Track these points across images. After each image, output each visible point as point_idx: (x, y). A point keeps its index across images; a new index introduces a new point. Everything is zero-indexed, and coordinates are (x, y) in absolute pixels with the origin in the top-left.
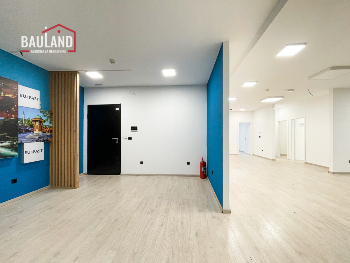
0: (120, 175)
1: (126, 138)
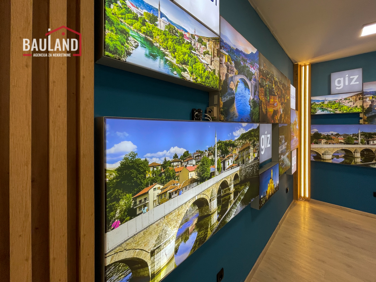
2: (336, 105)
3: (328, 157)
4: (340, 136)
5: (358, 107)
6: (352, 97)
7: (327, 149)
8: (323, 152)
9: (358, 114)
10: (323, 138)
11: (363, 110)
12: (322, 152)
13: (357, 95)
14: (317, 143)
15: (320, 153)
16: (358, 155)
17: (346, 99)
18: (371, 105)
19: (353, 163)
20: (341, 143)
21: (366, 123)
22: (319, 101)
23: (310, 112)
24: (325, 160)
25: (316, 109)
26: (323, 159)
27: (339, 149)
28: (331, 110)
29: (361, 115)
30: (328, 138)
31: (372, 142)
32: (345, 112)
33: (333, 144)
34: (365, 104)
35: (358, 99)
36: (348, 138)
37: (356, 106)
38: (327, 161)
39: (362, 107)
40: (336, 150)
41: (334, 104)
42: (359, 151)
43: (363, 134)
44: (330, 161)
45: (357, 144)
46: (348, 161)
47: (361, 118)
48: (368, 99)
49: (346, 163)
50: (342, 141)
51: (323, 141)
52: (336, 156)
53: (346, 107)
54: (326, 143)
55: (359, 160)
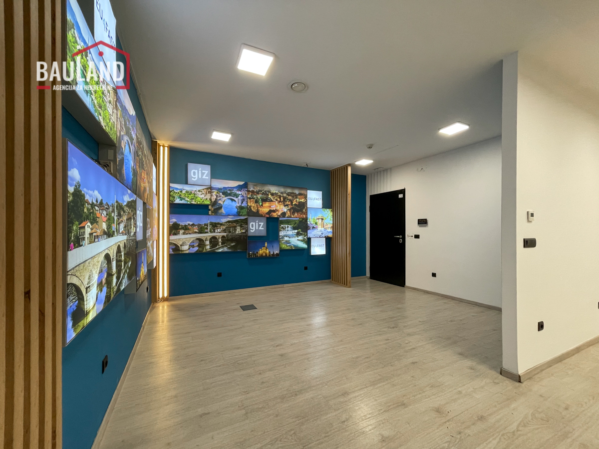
0: (404, 287)
1: (412, 236)
2: (192, 196)
3: (185, 248)
4: (196, 226)
5: (208, 200)
6: (203, 189)
7: (184, 240)
8: (181, 243)
9: (207, 206)
10: (181, 229)
11: (211, 203)
12: (179, 243)
13: (207, 189)
14: (175, 234)
15: (178, 245)
16: (208, 243)
17: (199, 191)
18: (216, 199)
19: (204, 251)
20: (196, 232)
21: (213, 214)
22: (177, 189)
23: (169, 200)
24: (183, 251)
25: (174, 197)
26: (181, 251)
27: (194, 239)
28: (188, 200)
29: (210, 207)
30: (185, 228)
31: (216, 231)
32: (199, 203)
33: (190, 234)
34: (212, 198)
35: (208, 192)
36: (201, 228)
37: (207, 199)
38: (184, 252)
39: (211, 199)
40: (192, 240)
41: (190, 194)
42: (209, 238)
43: (211, 224)
44: (187, 252)
45: (207, 232)
46: (201, 249)
47: (210, 210)
48: (214, 193)
49: (200, 251)
50: (197, 231)
51: (181, 232)
52: (192, 246)
53: (199, 199)
54: (184, 234)
55: (208, 247)
